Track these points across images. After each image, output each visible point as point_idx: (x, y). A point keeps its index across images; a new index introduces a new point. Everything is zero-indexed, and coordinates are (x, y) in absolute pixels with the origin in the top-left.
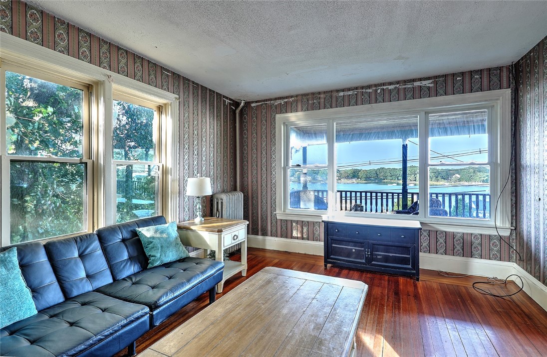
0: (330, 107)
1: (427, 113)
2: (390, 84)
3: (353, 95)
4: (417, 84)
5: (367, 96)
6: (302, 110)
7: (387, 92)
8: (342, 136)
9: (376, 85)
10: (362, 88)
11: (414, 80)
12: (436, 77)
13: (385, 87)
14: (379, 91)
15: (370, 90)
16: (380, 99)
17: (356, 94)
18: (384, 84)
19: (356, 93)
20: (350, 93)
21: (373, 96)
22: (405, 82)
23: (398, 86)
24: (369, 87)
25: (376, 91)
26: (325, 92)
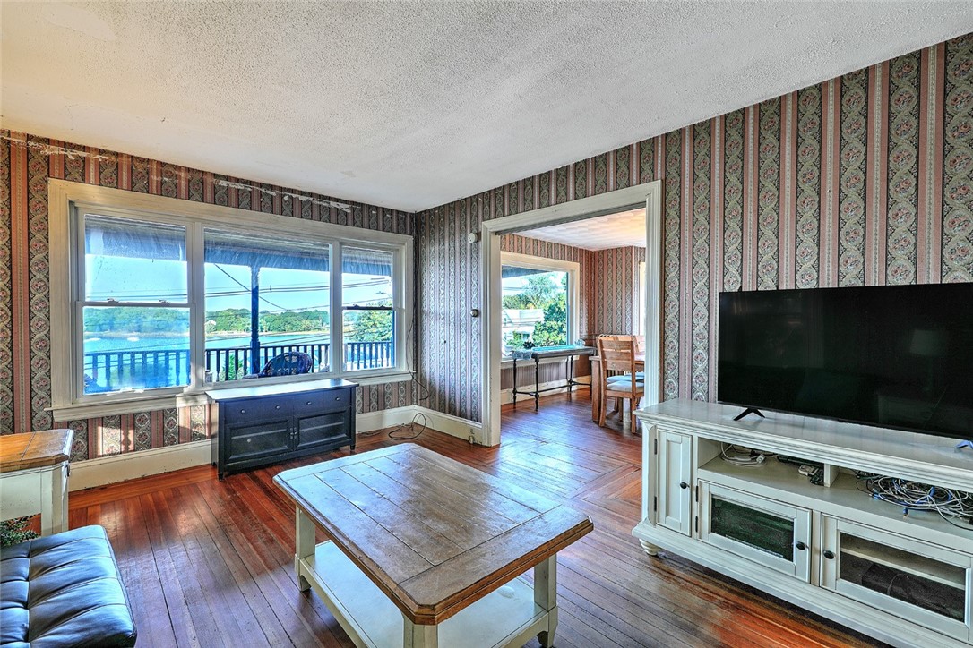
0: (200, 199)
1: (341, 243)
2: (302, 193)
3: (244, 191)
4: (333, 204)
5: (267, 200)
6: (132, 187)
7: (297, 202)
8: (219, 253)
9: (281, 189)
10: (261, 185)
11: (329, 199)
12: (353, 203)
13: (294, 196)
14: (286, 198)
15: (274, 194)
16: (288, 210)
17: (250, 192)
18: (293, 191)
19: (250, 189)
20: (239, 187)
21: (277, 202)
22: (321, 197)
23: (311, 199)
24: (272, 187)
25: (282, 196)
26: (188, 170)
